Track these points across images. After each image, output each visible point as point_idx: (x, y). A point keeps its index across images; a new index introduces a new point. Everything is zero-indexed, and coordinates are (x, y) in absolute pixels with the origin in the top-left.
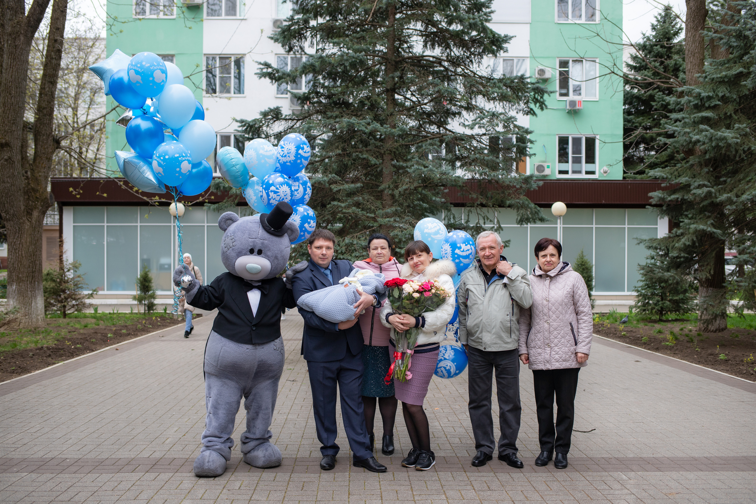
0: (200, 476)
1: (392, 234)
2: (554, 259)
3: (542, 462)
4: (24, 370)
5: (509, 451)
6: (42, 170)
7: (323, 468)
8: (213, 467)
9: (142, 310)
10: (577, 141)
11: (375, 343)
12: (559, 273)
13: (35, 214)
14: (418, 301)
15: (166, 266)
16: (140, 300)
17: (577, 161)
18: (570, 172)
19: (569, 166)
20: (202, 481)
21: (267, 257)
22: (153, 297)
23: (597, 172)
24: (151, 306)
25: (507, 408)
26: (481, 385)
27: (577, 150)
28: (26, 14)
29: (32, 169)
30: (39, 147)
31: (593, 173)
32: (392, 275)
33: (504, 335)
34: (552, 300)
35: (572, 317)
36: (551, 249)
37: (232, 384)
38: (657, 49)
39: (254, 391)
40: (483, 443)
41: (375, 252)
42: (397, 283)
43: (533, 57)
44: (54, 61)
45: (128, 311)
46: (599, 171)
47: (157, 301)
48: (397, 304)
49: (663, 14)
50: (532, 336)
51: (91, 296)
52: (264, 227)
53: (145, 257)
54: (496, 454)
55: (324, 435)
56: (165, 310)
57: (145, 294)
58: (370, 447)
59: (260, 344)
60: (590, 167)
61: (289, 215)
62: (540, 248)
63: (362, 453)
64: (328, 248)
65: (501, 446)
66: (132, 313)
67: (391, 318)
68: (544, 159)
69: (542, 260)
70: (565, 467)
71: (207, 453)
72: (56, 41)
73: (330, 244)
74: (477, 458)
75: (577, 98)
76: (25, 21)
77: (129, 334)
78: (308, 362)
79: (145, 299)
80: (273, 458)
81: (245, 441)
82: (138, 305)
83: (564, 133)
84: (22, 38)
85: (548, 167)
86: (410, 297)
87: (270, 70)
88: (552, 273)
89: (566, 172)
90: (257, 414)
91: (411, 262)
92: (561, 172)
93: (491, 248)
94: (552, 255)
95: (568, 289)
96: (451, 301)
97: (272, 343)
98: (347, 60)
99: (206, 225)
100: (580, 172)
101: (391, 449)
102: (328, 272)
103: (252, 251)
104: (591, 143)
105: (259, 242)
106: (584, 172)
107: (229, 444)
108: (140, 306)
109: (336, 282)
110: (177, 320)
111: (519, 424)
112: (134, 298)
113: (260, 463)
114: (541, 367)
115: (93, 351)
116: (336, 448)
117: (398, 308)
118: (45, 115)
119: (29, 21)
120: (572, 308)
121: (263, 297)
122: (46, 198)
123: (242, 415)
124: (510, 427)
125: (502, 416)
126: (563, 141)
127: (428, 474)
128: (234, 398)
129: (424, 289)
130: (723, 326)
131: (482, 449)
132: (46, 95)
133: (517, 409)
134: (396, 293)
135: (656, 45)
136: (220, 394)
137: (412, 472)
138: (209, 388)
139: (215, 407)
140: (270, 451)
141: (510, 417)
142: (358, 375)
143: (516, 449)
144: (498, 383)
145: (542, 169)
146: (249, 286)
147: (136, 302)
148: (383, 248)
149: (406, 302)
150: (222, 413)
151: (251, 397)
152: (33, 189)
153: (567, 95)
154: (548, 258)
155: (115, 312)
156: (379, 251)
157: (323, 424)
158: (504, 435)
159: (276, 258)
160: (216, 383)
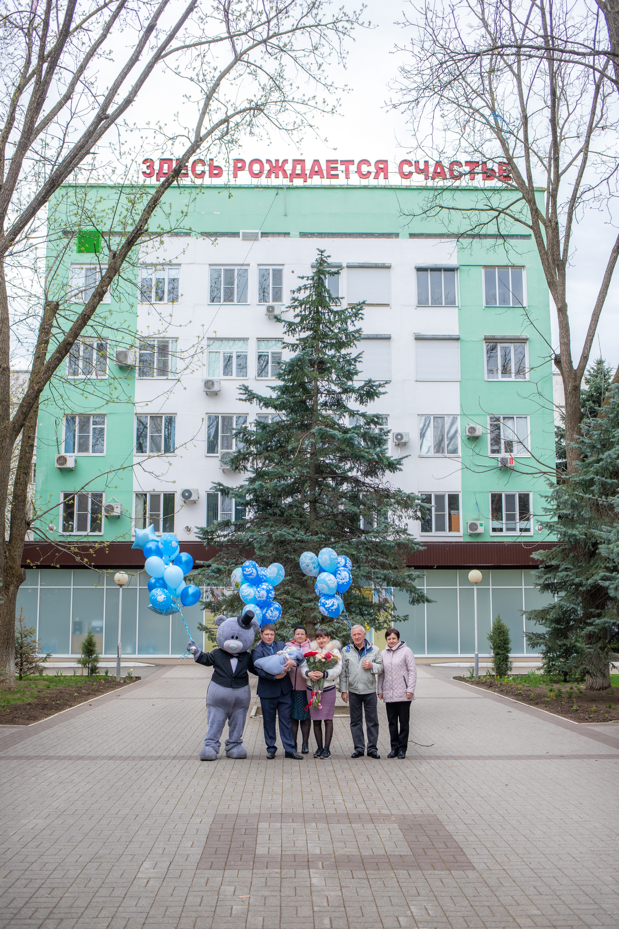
0: (203, 760)
1: (312, 615)
2: (395, 641)
3: (391, 756)
4: (35, 719)
5: (373, 750)
6: (17, 550)
7: (268, 758)
8: (210, 755)
9: (86, 673)
10: (510, 498)
11: (298, 689)
12: (397, 649)
13: (12, 588)
14: (324, 663)
15: (98, 629)
16: (84, 663)
17: (511, 518)
18: (504, 529)
19: (503, 524)
20: (204, 762)
21: (241, 641)
22: (96, 660)
23: (532, 530)
24: (93, 670)
25: (371, 725)
26: (357, 713)
27: (511, 507)
28: (11, 419)
29: (9, 550)
30: (14, 529)
31: (528, 530)
32: (307, 650)
33: (369, 685)
34: (393, 664)
35: (404, 673)
36: (393, 635)
37: (221, 710)
38: (589, 405)
39: (233, 715)
40: (358, 746)
41: (298, 636)
42: (313, 654)
43: (464, 415)
44: (28, 455)
45: (70, 673)
46: (534, 529)
47: (100, 665)
48: (312, 666)
49: (595, 368)
50: (384, 684)
51: (45, 660)
52: (239, 624)
53: (77, 620)
54: (366, 753)
55: (269, 741)
56: (107, 673)
57: (89, 656)
58: (295, 747)
59: (236, 688)
60: (524, 524)
61: (252, 618)
62: (387, 635)
63: (290, 750)
64: (272, 635)
65: (368, 748)
66: (74, 676)
67: (309, 674)
68: (477, 517)
69: (389, 641)
70: (404, 758)
71: (207, 747)
72: (29, 437)
73: (273, 632)
74: (354, 754)
75: (508, 455)
76: (11, 426)
77: (89, 694)
78: (261, 698)
79: (89, 662)
80: (242, 753)
81: (228, 743)
82: (82, 668)
83: (497, 490)
84: (8, 441)
85: (481, 525)
86: (320, 661)
87: (221, 487)
88: (393, 649)
89: (501, 530)
90: (235, 728)
91: (319, 641)
92: (494, 530)
93: (359, 634)
94: (394, 638)
95: (402, 657)
96: (340, 663)
97: (243, 688)
98: (280, 486)
99: (138, 587)
100: (514, 529)
101: (307, 751)
102: (271, 648)
103: (233, 638)
104: (524, 500)
105: (236, 632)
106: (518, 530)
107: (218, 744)
108: (84, 669)
109: (275, 653)
110: (120, 682)
111: (378, 734)
112: (79, 661)
113: (235, 756)
114: (389, 701)
115: (71, 706)
116: (275, 748)
117: (313, 668)
118: (20, 502)
119: (14, 427)
120: (405, 667)
121: (239, 661)
122: (20, 574)
123: (226, 728)
124: (373, 735)
125: (369, 730)
126: (496, 499)
127: (327, 761)
128: (222, 719)
129: (328, 656)
130: (607, 685)
131: (358, 749)
132: (21, 484)
133: (376, 725)
134: (312, 660)
135: (589, 401)
136: (215, 716)
137: (318, 760)
138: (209, 713)
139: (212, 723)
140: (240, 749)
141: (373, 729)
142: (288, 706)
143: (377, 749)
144: (365, 711)
145: (475, 527)
146: (231, 656)
147: (80, 666)
148: (302, 634)
149: (318, 664)
150: (215, 726)
151: (231, 718)
152: (10, 567)
153: (498, 451)
154: (392, 641)
155: (59, 675)
156: (300, 636)
157: (268, 734)
158: (370, 741)
159: (246, 641)
160: (213, 710)
